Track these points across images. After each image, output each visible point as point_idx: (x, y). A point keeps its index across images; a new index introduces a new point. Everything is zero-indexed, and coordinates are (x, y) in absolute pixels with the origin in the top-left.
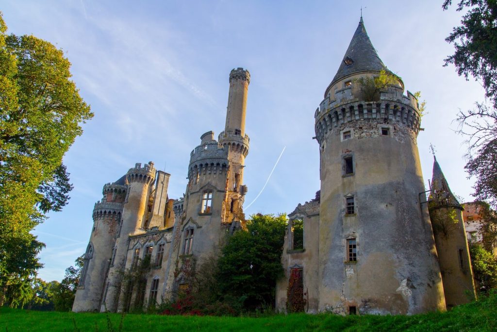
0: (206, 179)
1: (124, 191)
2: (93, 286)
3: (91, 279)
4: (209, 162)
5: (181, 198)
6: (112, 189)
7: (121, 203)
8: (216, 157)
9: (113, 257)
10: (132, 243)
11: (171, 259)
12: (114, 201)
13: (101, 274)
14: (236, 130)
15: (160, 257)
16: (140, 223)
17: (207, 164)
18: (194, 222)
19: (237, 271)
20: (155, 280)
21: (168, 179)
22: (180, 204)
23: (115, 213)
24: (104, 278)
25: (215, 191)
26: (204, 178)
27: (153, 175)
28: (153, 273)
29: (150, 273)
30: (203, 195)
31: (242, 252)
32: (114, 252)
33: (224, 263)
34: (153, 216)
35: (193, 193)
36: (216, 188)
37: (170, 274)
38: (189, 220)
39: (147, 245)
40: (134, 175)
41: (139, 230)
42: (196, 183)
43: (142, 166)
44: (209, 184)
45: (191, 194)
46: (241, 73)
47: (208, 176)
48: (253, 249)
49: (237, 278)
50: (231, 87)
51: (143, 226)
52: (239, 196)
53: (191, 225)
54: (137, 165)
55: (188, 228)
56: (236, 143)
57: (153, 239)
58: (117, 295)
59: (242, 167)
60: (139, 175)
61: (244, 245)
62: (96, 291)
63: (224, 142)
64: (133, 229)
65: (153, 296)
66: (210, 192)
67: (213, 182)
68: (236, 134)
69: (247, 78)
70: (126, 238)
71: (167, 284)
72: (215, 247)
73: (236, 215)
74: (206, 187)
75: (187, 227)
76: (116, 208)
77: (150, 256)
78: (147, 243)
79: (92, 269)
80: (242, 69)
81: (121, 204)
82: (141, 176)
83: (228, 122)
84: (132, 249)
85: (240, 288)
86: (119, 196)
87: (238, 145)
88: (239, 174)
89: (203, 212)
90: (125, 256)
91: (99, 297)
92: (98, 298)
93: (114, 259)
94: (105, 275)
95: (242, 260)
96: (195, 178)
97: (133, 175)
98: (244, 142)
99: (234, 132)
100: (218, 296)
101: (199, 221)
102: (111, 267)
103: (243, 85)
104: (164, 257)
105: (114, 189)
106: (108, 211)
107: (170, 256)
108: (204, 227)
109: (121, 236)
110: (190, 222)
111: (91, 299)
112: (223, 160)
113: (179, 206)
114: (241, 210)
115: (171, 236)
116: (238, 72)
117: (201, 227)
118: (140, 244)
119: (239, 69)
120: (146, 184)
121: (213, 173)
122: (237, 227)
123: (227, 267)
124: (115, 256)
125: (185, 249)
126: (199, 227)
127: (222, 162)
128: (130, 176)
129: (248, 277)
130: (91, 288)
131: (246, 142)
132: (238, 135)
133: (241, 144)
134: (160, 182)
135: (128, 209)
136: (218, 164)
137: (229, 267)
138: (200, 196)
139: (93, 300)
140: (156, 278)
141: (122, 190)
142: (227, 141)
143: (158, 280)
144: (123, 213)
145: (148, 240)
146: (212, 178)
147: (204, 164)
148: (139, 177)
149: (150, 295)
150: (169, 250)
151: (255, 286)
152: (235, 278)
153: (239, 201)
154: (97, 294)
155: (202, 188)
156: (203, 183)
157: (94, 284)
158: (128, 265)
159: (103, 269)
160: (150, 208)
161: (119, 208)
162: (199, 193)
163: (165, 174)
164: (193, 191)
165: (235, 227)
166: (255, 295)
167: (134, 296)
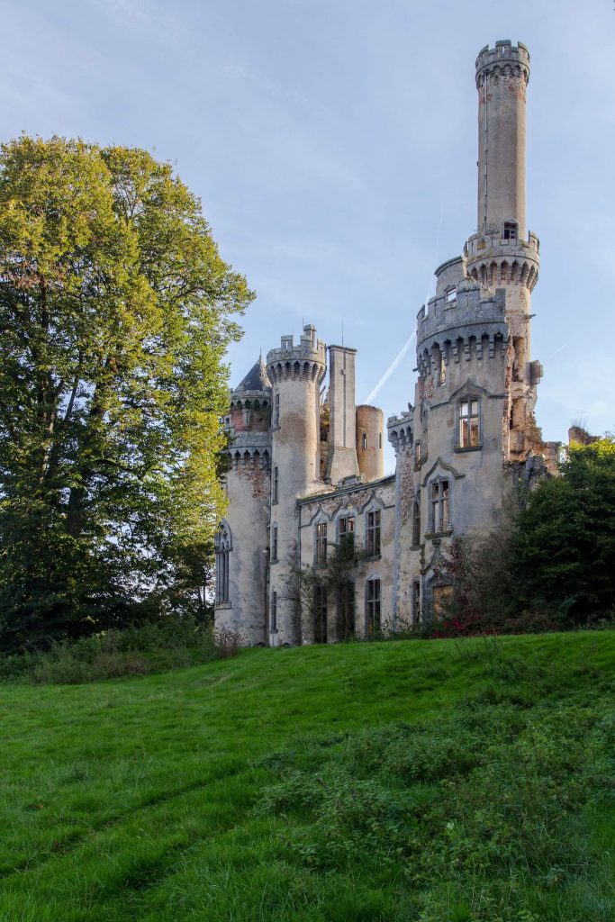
0: (462, 372)
1: (265, 403)
2: (245, 601)
3: (241, 590)
4: (465, 335)
5: (403, 414)
6: (239, 402)
7: (266, 430)
8: (479, 322)
9: (272, 545)
10: (306, 513)
11: (401, 541)
12: (249, 428)
13: (256, 578)
14: (507, 225)
15: (374, 536)
16: (313, 470)
17: (460, 340)
18: (447, 468)
19: (550, 558)
20: (371, 582)
21: (353, 361)
22: (404, 427)
23: (257, 453)
24: (264, 586)
25: (484, 396)
26: (458, 370)
27: (322, 359)
28: (365, 568)
29: (360, 569)
30: (458, 409)
31: (558, 522)
32: (271, 534)
33: (523, 545)
34: (336, 451)
35: (436, 407)
36: (485, 391)
37: (402, 569)
38: (436, 464)
39: (341, 515)
40: (283, 364)
41: (312, 485)
42: (439, 384)
43: (297, 343)
44: (469, 383)
45: (431, 408)
46: (507, 56)
47: (465, 365)
48: (580, 516)
49: (552, 570)
50: (482, 101)
51: (319, 475)
52: (525, 387)
53: (440, 472)
54: (284, 340)
55: (435, 479)
56: (510, 261)
57: (354, 503)
58: (296, 614)
59: (527, 318)
60: (293, 363)
61: (561, 510)
62: (254, 611)
63: (480, 263)
64: (301, 483)
65: (371, 611)
66: (475, 399)
67: (478, 378)
68: (507, 236)
69: (523, 68)
70: (292, 503)
71: (399, 587)
72: (495, 514)
73: (523, 432)
74: (465, 391)
75: (432, 477)
76: (258, 444)
77: (352, 537)
78: (342, 512)
79: (238, 570)
80: (508, 43)
81: (266, 434)
82: (297, 364)
83: (483, 207)
84: (310, 525)
85: (559, 588)
86: (256, 416)
87: (515, 264)
88: (522, 335)
89: (462, 446)
90: (297, 539)
91: (262, 620)
92: (260, 623)
93: (275, 547)
94: (262, 579)
95: (559, 537)
96: (437, 372)
97: (279, 365)
98: (528, 255)
99: (502, 230)
100: (520, 603)
101: (458, 463)
102: (273, 563)
103: (514, 93)
104: (382, 536)
105: (243, 401)
106: (242, 451)
107: (396, 534)
108: (470, 475)
109: (281, 500)
110: (438, 468)
111: (249, 626)
112: (494, 326)
113: (402, 431)
114: (533, 421)
115: (391, 494)
116: (499, 55)
117: (464, 476)
118: (326, 514)
119: (500, 44)
120: (310, 382)
121: (475, 357)
122: (537, 468)
123: (532, 551)
124: (276, 541)
125: (434, 521)
126: (459, 477)
127: (492, 330)
128: (272, 367)
129: (572, 566)
130: (243, 605)
131: (531, 253)
132: (512, 241)
133: (521, 261)
134: (337, 371)
135: (282, 443)
136: (485, 337)
137: (537, 551)
138: (452, 410)
139: (252, 627)
140: (373, 578)
141: (261, 402)
142: (488, 257)
143: (378, 582)
144: (274, 454)
145: (341, 505)
146: (474, 370)
147: (453, 339)
148: (292, 369)
149: (366, 610)
150: (393, 523)
151: (585, 580)
152: (549, 570)
153: (525, 400)
154: (256, 616)
155: (455, 394)
156: (456, 381)
157: (246, 599)
158: (308, 558)
159: (257, 569)
160: (325, 433)
161: (263, 443)
162: (450, 406)
163: (346, 350)
164: (435, 402)
165: (532, 470)
166: (586, 594)
167: (332, 614)
